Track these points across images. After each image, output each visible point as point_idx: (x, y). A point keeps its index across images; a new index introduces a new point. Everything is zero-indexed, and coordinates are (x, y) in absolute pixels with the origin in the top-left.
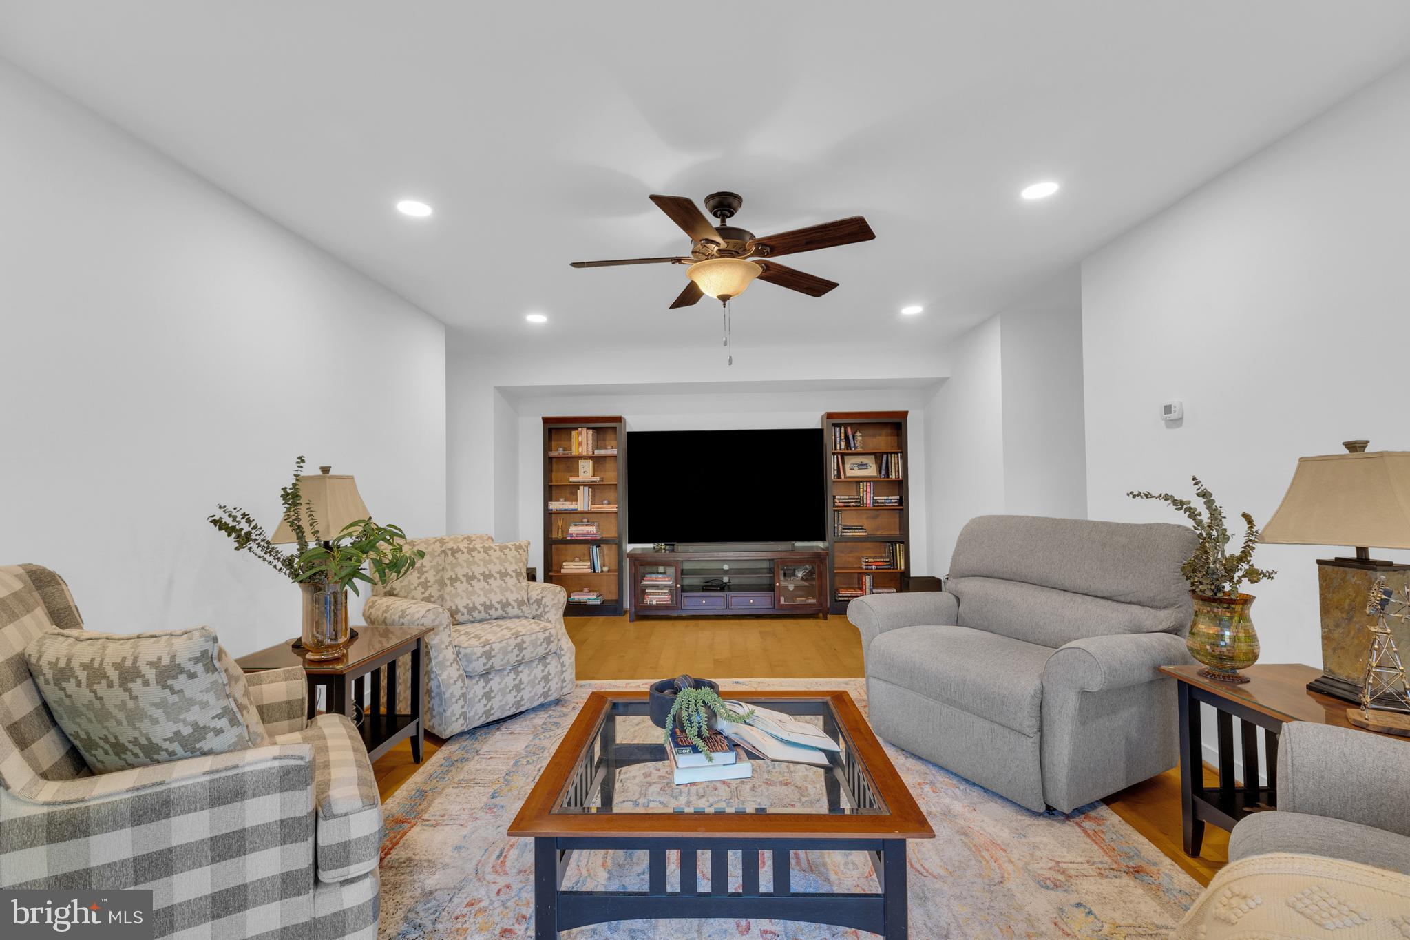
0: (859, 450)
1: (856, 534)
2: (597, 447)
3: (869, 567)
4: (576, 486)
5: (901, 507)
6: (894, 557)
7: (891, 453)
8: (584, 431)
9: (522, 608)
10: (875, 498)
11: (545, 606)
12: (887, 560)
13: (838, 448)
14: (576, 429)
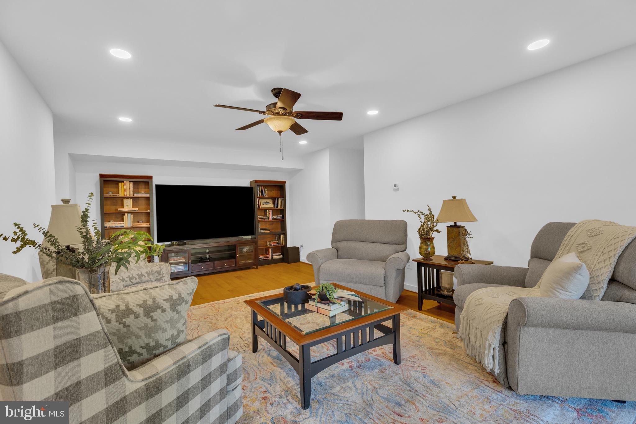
0: (266, 196)
1: (266, 231)
2: (134, 192)
3: (271, 245)
4: (123, 214)
5: (283, 220)
6: (280, 240)
7: (279, 198)
8: (128, 183)
9: (150, 276)
10: (273, 216)
11: (163, 274)
12: (278, 241)
13: (258, 195)
14: (123, 182)
